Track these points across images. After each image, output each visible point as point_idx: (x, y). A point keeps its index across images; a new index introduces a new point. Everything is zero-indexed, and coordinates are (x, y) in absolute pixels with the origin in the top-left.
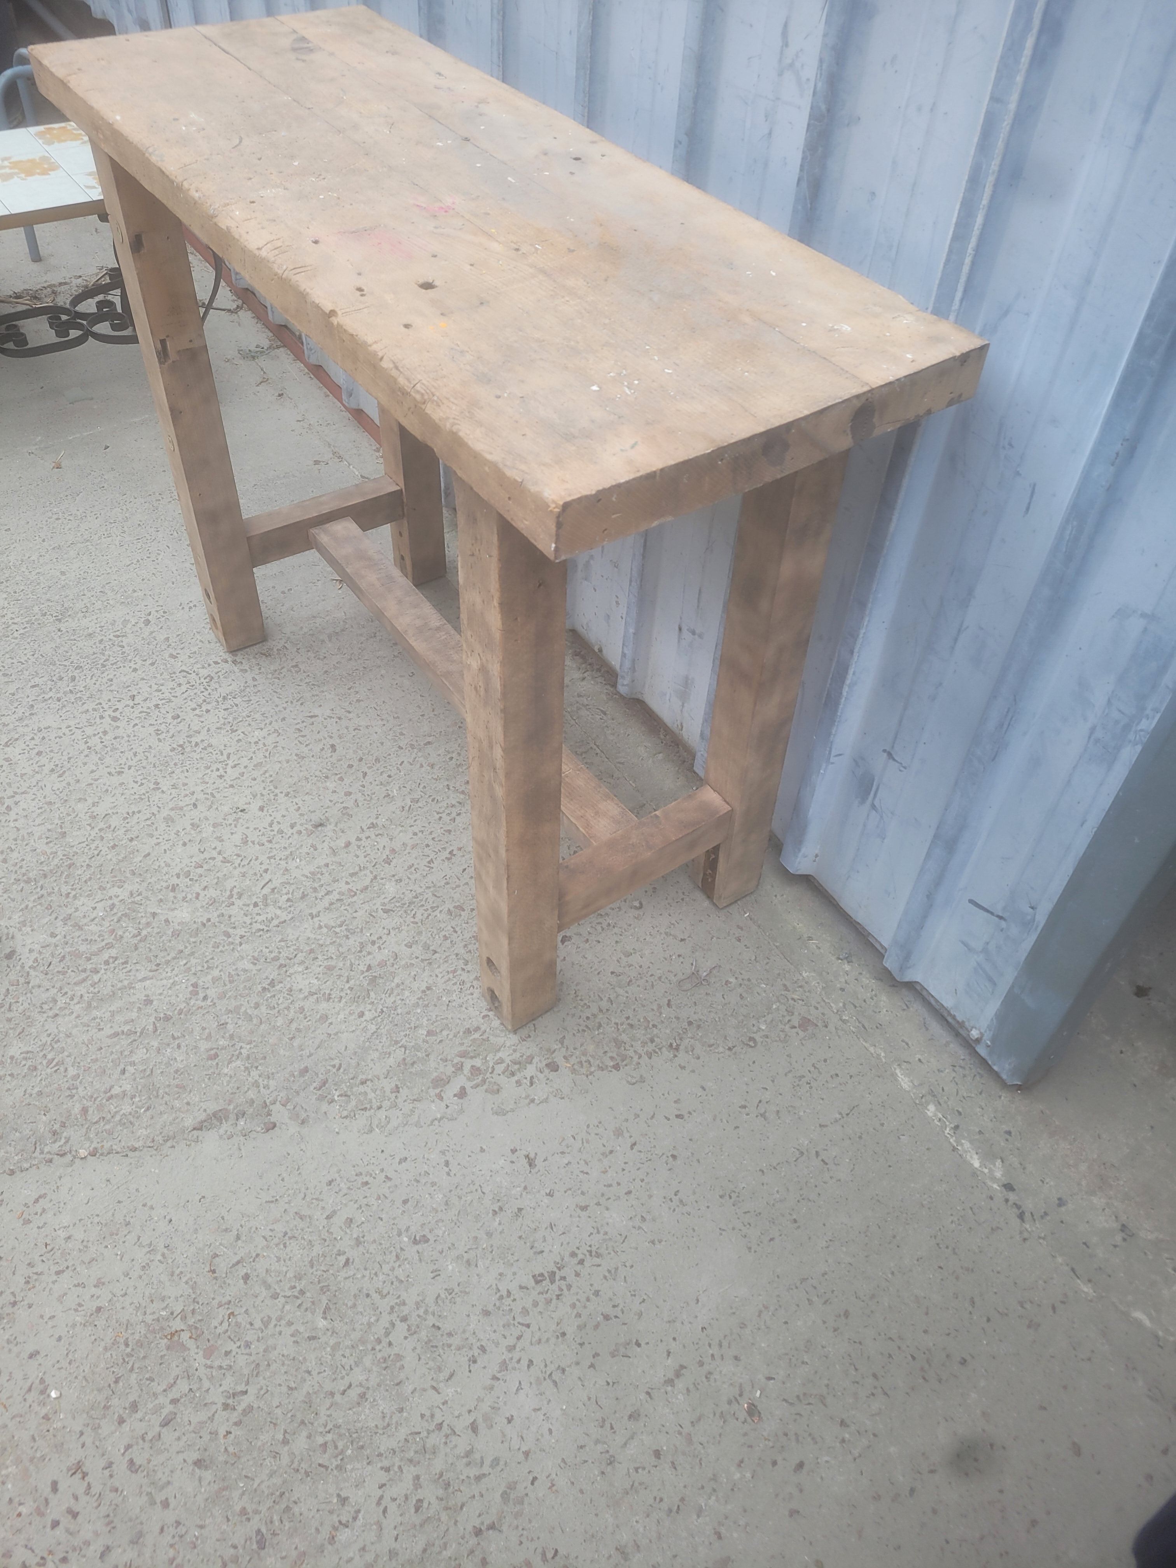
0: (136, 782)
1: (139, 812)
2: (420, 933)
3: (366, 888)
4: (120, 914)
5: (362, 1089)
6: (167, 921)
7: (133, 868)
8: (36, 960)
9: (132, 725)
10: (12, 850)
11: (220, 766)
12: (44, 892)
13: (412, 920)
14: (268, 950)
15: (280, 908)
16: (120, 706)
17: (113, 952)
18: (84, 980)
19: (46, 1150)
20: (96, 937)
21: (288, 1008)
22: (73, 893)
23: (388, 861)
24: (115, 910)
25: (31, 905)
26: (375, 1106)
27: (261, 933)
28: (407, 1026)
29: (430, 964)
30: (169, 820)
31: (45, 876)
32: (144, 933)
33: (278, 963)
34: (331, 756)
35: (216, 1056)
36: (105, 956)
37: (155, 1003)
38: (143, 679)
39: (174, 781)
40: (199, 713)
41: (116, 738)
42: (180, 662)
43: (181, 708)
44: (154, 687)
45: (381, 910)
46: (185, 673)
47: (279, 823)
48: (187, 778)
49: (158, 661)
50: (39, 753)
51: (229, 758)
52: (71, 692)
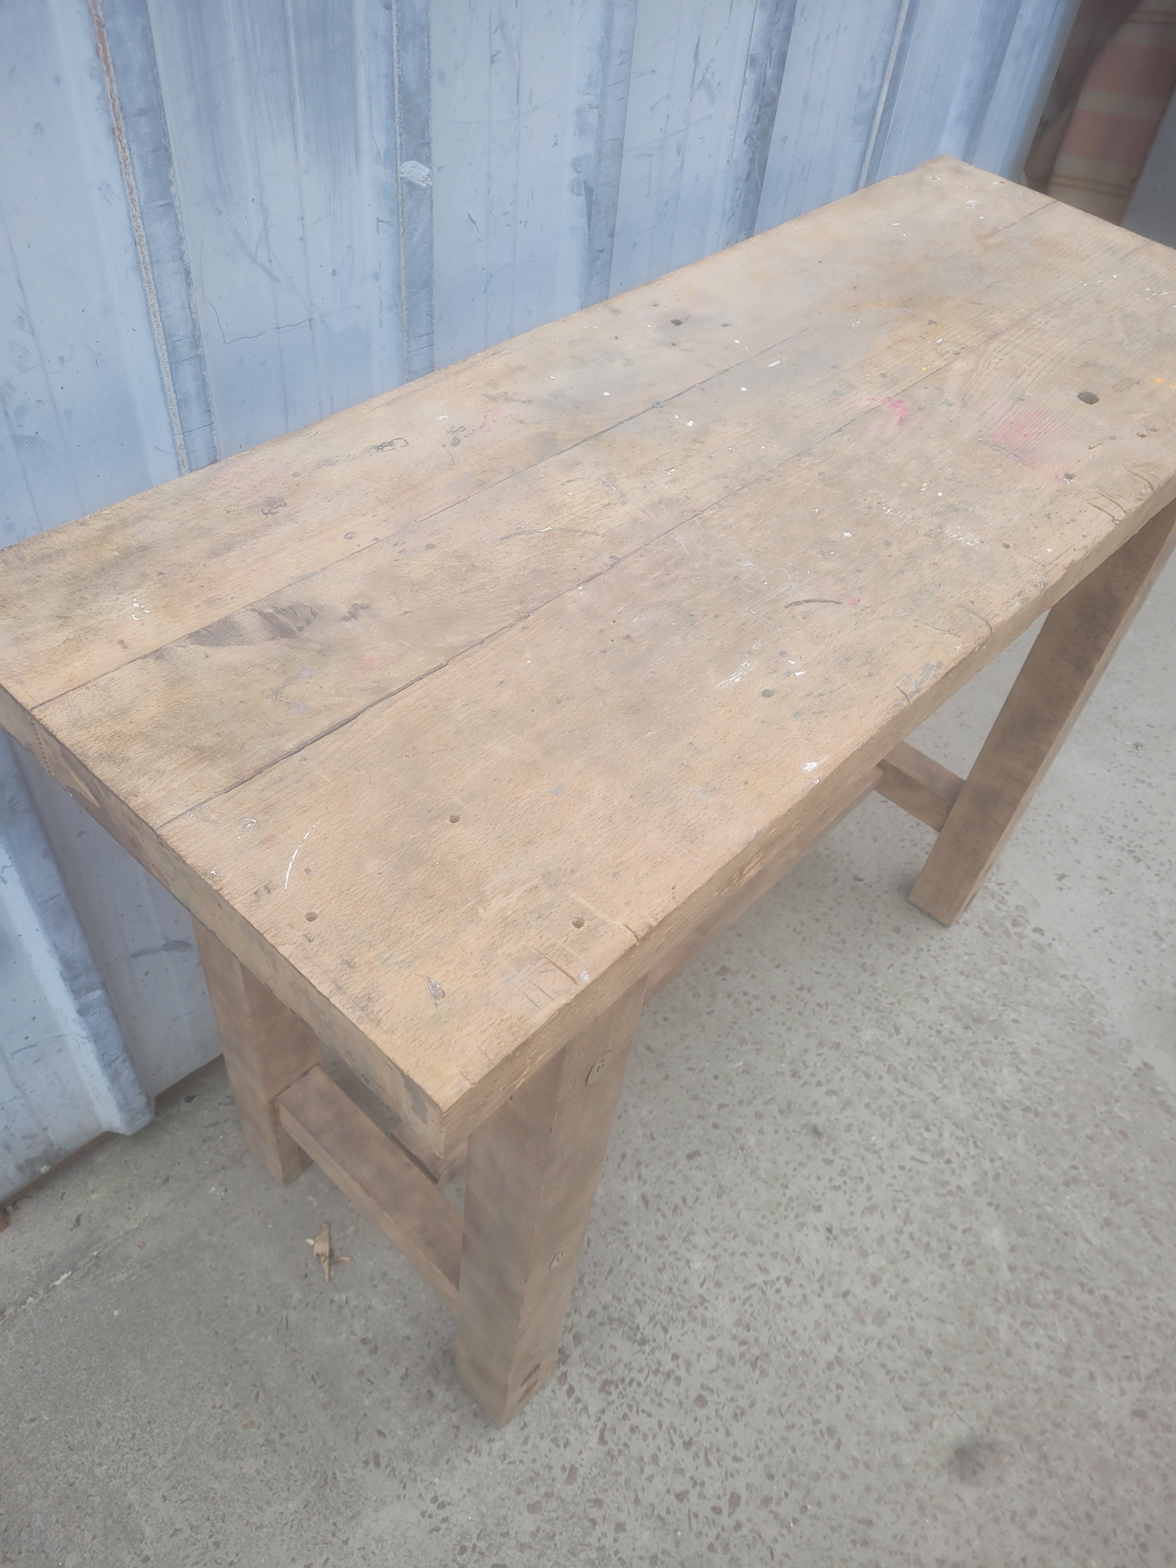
0: (838, 1398)
1: (883, 1366)
2: (909, 995)
3: (878, 1058)
4: (1030, 1310)
5: (1078, 1004)
6: (1013, 1250)
7: (966, 1327)
8: (1130, 1378)
9: (736, 1465)
10: (1014, 1513)
11: (770, 1291)
12: (1048, 1426)
13: (897, 1004)
14: (995, 1128)
15: (941, 1135)
16: (705, 1510)
17: (1076, 1291)
18: (1122, 1307)
20: (1071, 1322)
21: (1044, 1086)
22: (1032, 1385)
23: (837, 1046)
24: (1029, 1318)
25: (1073, 1432)
26: (1085, 991)
27: (978, 1143)
28: (1006, 981)
29: (936, 978)
30: (880, 1318)
31: (1027, 1439)
32: (1038, 1268)
33: (1004, 1113)
34: (707, 1153)
35: (1122, 1132)
36: (1084, 1298)
37: (1104, 1215)
38: (637, 1501)
39: (818, 1343)
40: (683, 1369)
41: (771, 1477)
42: (584, 1455)
43: (680, 1403)
44: (649, 1470)
45: (900, 1036)
46: (606, 1434)
47: (831, 1180)
48: (805, 1329)
49: (590, 1497)
51: (753, 1285)
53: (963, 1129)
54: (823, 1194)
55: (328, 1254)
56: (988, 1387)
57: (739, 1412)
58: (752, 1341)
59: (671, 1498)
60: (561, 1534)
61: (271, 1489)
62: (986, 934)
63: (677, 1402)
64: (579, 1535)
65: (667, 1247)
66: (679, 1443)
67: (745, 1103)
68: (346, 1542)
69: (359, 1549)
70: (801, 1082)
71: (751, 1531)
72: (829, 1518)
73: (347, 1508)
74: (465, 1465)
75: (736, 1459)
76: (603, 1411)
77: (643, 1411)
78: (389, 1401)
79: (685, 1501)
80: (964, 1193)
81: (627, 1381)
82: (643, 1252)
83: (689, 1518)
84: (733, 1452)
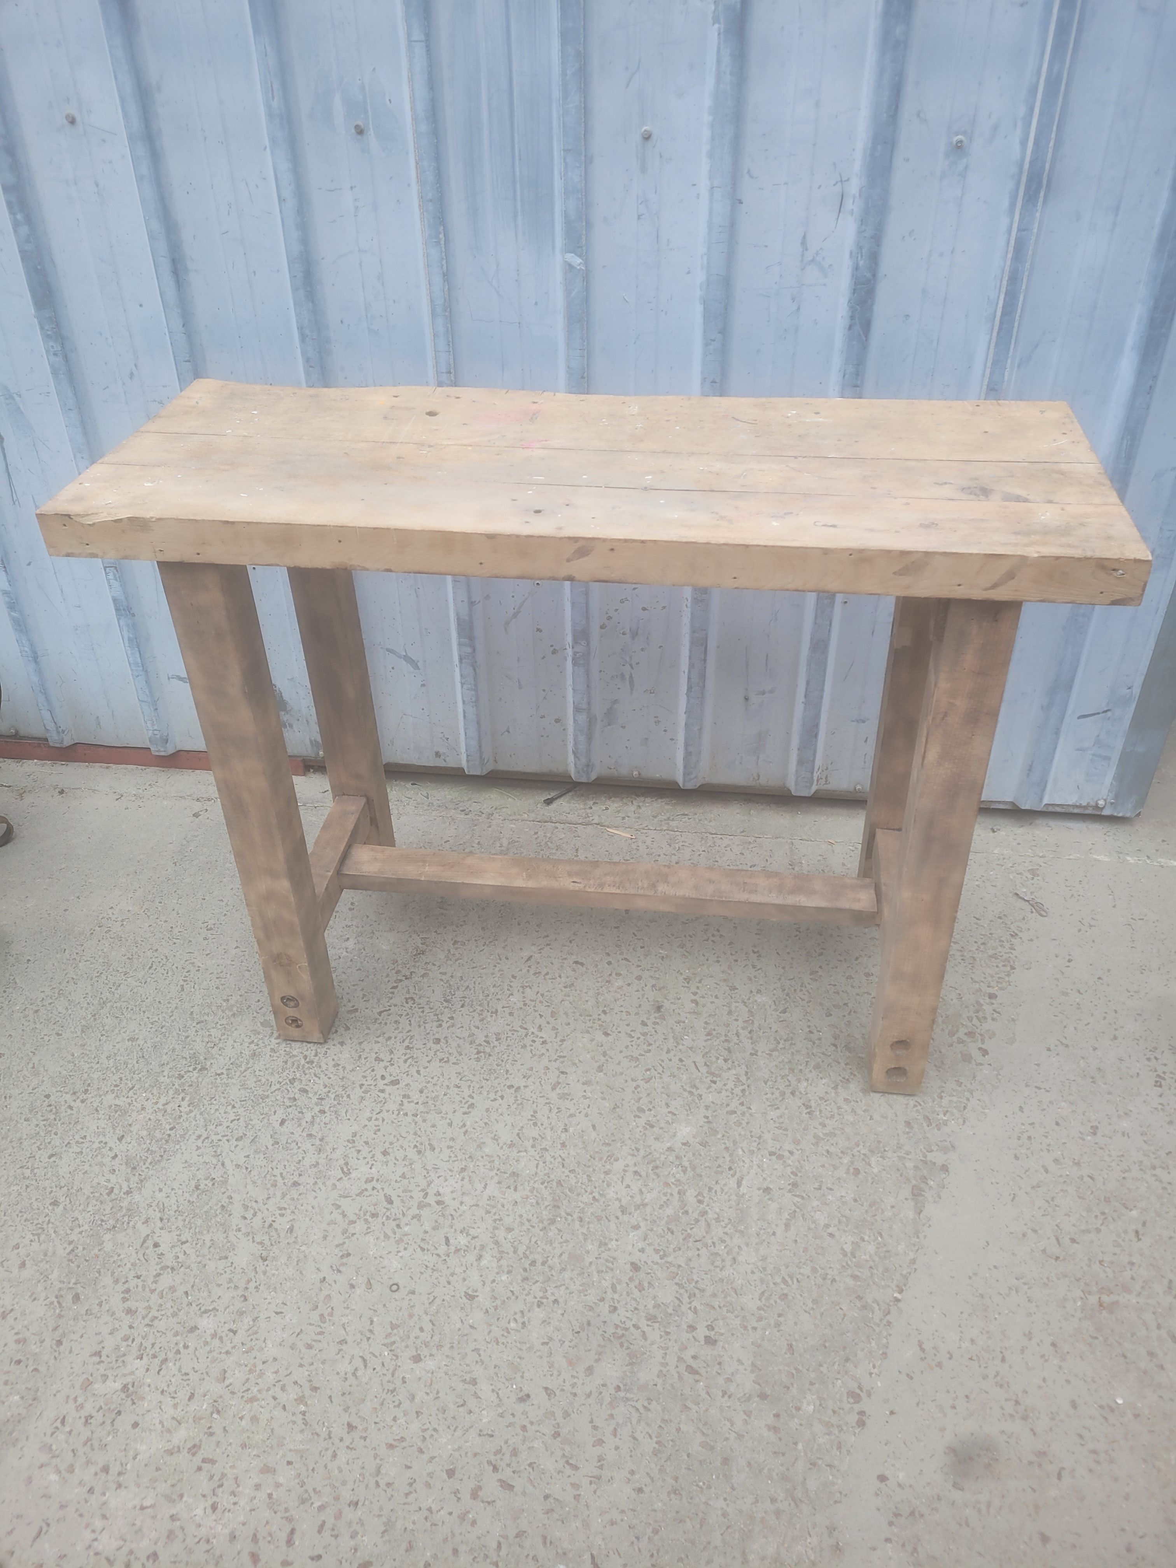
0: (495, 1099)
1: (535, 1112)
2: (821, 1004)
3: (751, 1012)
4: (650, 1172)
6: (685, 1144)
7: (602, 1143)
8: (656, 1251)
9: (415, 1074)
10: (500, 1220)
11: (530, 1038)
13: (805, 1002)
15: (729, 1069)
16: (380, 1073)
17: (692, 1193)
18: (708, 1225)
19: (878, 1321)
20: (665, 1199)
22: (596, 1195)
23: (734, 989)
24: (643, 1174)
25: (585, 1231)
27: (747, 1091)
31: (557, 1207)
32: (686, 1164)
34: (587, 969)
35: (857, 1170)
36: (692, 1200)
37: (771, 1187)
39: (520, 1075)
40: (448, 1024)
41: (421, 1092)
42: (367, 1011)
47: (633, 1031)
48: (522, 1065)
50: (385, 1153)
51: (526, 1029)
52: (322, 1099)
53: (748, 1078)
54: (619, 1032)
56: (572, 1172)
58: (492, 1045)
59: (375, 1056)
65: (511, 982)
66: (406, 1043)
67: (640, 968)
70: (686, 985)
71: (384, 1098)
72: (420, 1129)
76: (395, 1006)
80: (700, 1100)
82: (498, 974)
84: (421, 1069)
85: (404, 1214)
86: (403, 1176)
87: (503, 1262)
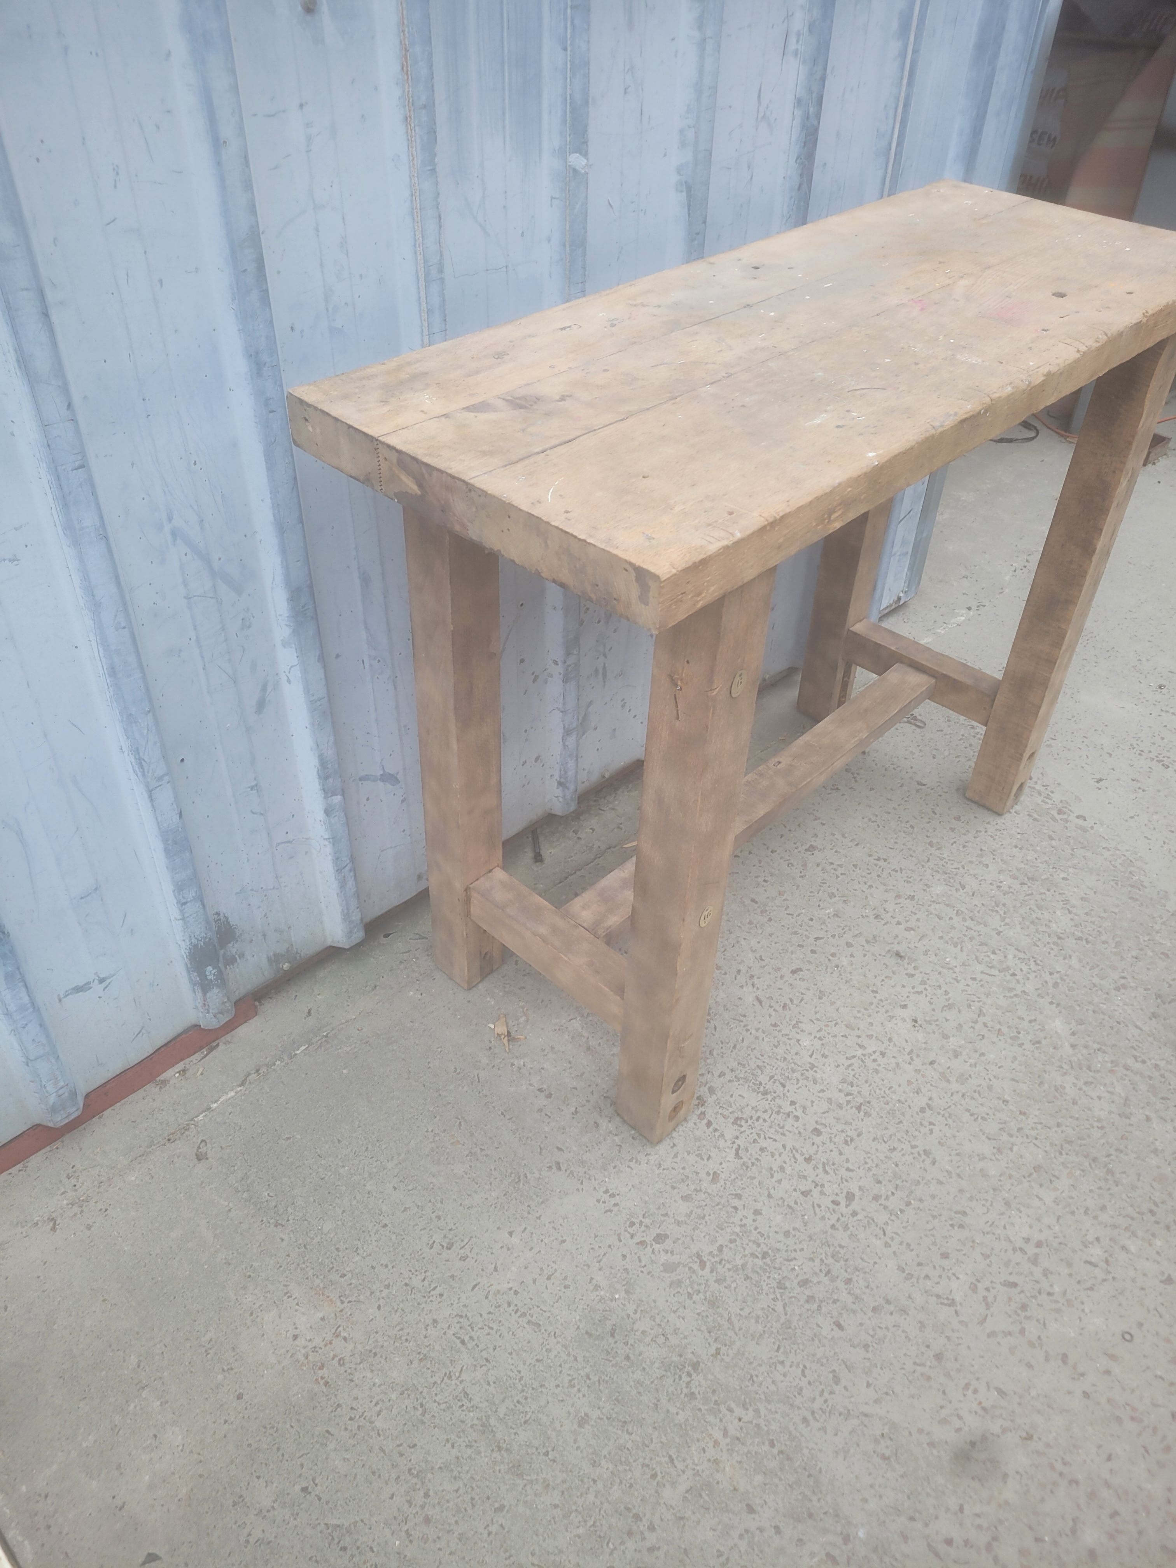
0: (931, 1131)
1: (968, 1110)
2: (971, 862)
3: (948, 905)
4: (1091, 1074)
5: (1119, 867)
6: (1073, 1034)
7: (1036, 1086)
9: (850, 1174)
10: (1087, 1209)
11: (868, 1061)
12: (1112, 1151)
13: (961, 869)
14: (1052, 952)
15: (1005, 957)
16: (826, 1202)
17: (1130, 1062)
20: (1127, 1082)
21: (1093, 923)
22: (1096, 1124)
23: (912, 898)
24: (1090, 1080)
25: (1134, 1156)
26: (1125, 858)
27: (1038, 962)
28: (1055, 852)
29: (994, 851)
30: (963, 1079)
31: (1095, 1160)
32: (1096, 1046)
33: (1059, 941)
34: (808, 970)
35: (1163, 953)
36: (1138, 1066)
37: (1152, 1011)
38: (769, 1196)
39: (911, 1095)
40: (800, 1111)
41: (879, 1182)
42: (723, 1165)
43: (800, 1133)
44: (777, 1176)
45: (965, 890)
46: (740, 1152)
47: (913, 988)
48: (900, 1086)
49: (731, 1192)
50: (945, 1256)
51: (854, 1057)
52: (828, 1272)
53: (1024, 952)
54: (908, 997)
55: (506, 1034)
56: (1058, 1125)
57: (849, 1139)
58: (856, 1093)
59: (798, 1194)
60: (710, 1215)
61: (477, 1184)
62: (1035, 819)
63: (797, 1132)
64: (724, 1217)
65: (780, 1031)
66: (800, 1159)
67: (837, 937)
68: (539, 1218)
69: (550, 1223)
70: (883, 922)
71: (865, 1217)
72: (930, 1210)
73: (537, 1196)
74: (628, 1170)
75: (848, 1169)
76: (737, 1138)
77: (770, 1138)
78: (564, 1128)
79: (809, 1196)
80: (1029, 995)
81: (754, 1118)
82: (760, 1034)
83: (814, 1207)
84: (846, 1165)
85: (1037, 1282)
86: (986, 1256)
87: (1140, 1234)
